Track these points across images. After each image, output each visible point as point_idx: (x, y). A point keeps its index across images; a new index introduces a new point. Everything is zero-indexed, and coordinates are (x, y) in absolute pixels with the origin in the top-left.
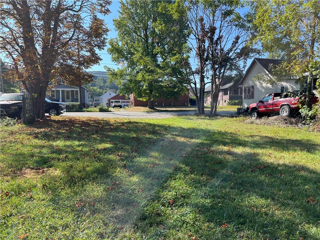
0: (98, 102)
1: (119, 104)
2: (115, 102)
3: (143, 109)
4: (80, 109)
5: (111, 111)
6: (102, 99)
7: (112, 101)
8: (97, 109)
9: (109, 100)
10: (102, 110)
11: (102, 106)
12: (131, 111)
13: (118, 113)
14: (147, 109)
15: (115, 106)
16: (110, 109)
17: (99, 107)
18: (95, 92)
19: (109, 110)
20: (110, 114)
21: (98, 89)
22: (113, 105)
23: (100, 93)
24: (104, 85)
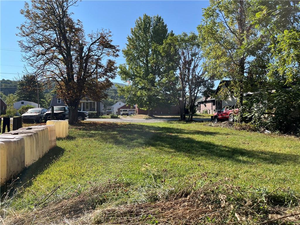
0: (110, 111)
1: (127, 112)
2: (123, 111)
3: (144, 116)
4: (97, 116)
5: (120, 117)
6: (113, 108)
7: (121, 110)
8: (109, 116)
9: (119, 109)
10: (113, 117)
11: (113, 114)
12: (135, 118)
13: (125, 119)
14: (147, 116)
15: (123, 114)
16: (120, 116)
17: (111, 115)
18: (107, 102)
19: (118, 117)
20: (118, 120)
21: (110, 99)
22: (122, 113)
23: (111, 102)
24: (115, 95)
